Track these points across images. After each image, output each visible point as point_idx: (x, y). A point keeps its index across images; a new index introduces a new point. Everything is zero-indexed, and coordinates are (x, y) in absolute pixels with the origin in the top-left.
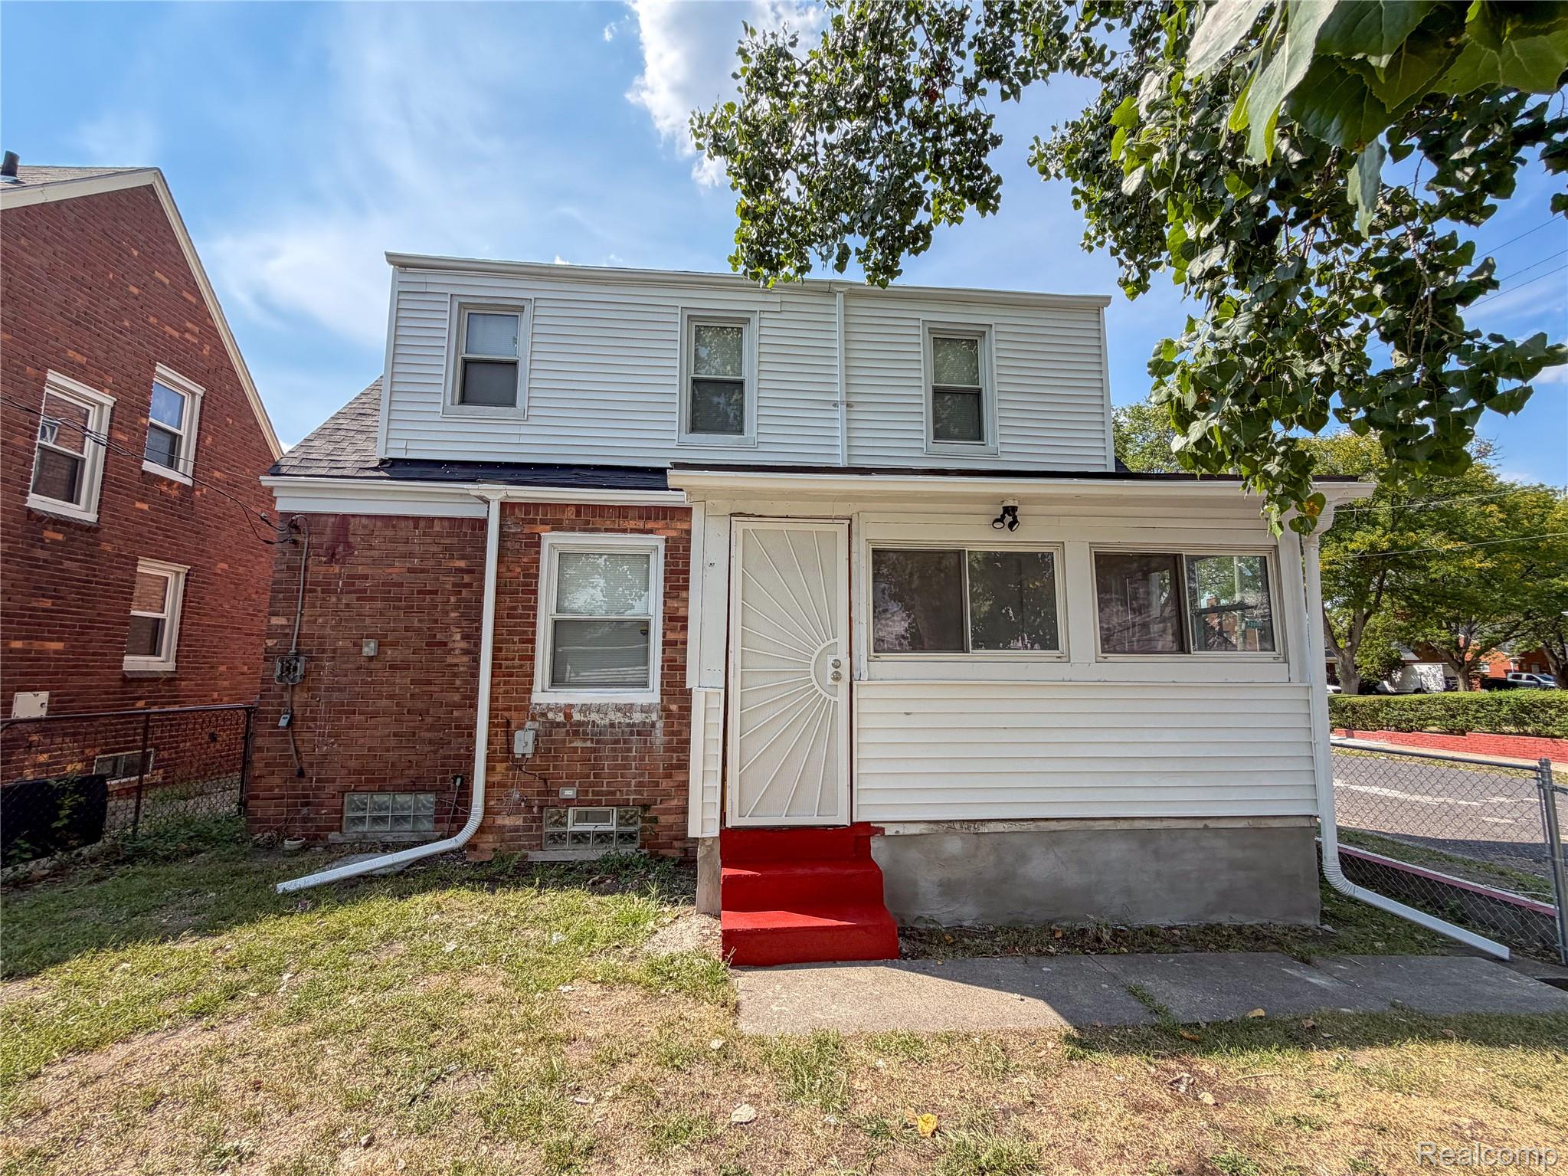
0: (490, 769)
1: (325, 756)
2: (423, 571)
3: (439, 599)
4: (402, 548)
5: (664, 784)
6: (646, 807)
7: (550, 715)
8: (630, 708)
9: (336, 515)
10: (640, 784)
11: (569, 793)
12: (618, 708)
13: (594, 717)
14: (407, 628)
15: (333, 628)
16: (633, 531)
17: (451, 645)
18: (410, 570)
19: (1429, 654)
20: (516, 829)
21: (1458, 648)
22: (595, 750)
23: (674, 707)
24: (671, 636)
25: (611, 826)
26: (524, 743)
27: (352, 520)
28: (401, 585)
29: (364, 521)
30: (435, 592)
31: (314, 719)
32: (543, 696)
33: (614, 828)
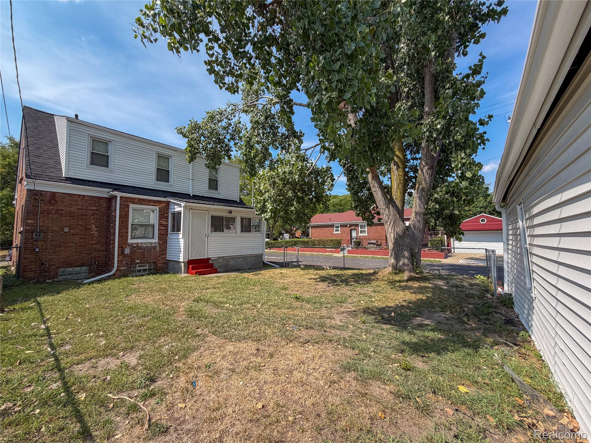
0: (118, 257)
1: (51, 259)
2: (82, 209)
3: (88, 217)
4: (74, 203)
5: (159, 258)
6: (155, 263)
7: (133, 245)
8: (151, 243)
9: (51, 192)
10: (153, 258)
11: (137, 261)
12: (149, 243)
13: (144, 245)
14: (77, 225)
15: (51, 224)
16: (152, 205)
17: (92, 229)
18: (78, 209)
19: (287, 232)
20: (125, 270)
21: (291, 230)
22: (143, 252)
23: (161, 243)
24: (160, 228)
25: (147, 267)
26: (127, 251)
27: (57, 194)
28: (75, 213)
29: (61, 194)
30: (87, 215)
31: (46, 249)
32: (130, 241)
33: (147, 268)
